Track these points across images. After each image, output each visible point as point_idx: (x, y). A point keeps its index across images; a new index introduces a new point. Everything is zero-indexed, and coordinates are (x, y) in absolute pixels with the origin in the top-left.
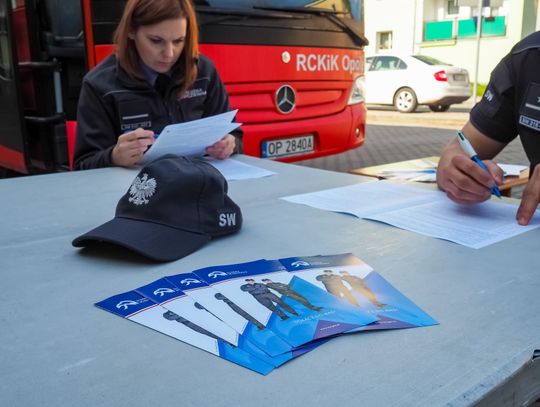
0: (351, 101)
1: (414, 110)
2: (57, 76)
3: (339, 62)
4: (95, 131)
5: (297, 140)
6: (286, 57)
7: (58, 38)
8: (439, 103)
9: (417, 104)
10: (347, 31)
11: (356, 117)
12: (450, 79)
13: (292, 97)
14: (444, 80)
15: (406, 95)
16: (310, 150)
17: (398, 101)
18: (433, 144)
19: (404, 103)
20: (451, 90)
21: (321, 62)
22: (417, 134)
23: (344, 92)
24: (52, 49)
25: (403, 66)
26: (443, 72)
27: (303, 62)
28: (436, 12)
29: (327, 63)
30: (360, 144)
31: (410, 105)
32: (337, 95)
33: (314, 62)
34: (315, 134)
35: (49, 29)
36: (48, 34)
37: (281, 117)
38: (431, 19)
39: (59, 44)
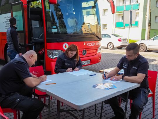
0: (98, 52)
1: (113, 49)
2: (34, 47)
3: (95, 44)
4: (60, 65)
5: (87, 61)
6: (85, 44)
7: (35, 39)
8: (119, 47)
9: (114, 47)
10: (97, 37)
11: (99, 55)
12: (122, 41)
13: (86, 52)
14: (121, 41)
15: (111, 45)
16: (89, 63)
17: (109, 46)
18: (117, 59)
19: (110, 47)
20: (123, 44)
21: (92, 44)
22: (113, 56)
23: (97, 50)
24: (33, 41)
25: (110, 37)
26: (120, 39)
27: (88, 44)
28: (119, 19)
29: (93, 44)
30: (100, 61)
31: (112, 47)
32: (95, 51)
33: (90, 44)
34: (90, 60)
35: (32, 37)
36: (33, 38)
37: (83, 56)
38: (118, 21)
39: (35, 40)
